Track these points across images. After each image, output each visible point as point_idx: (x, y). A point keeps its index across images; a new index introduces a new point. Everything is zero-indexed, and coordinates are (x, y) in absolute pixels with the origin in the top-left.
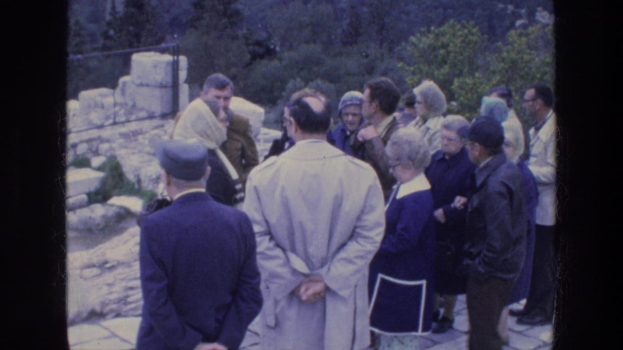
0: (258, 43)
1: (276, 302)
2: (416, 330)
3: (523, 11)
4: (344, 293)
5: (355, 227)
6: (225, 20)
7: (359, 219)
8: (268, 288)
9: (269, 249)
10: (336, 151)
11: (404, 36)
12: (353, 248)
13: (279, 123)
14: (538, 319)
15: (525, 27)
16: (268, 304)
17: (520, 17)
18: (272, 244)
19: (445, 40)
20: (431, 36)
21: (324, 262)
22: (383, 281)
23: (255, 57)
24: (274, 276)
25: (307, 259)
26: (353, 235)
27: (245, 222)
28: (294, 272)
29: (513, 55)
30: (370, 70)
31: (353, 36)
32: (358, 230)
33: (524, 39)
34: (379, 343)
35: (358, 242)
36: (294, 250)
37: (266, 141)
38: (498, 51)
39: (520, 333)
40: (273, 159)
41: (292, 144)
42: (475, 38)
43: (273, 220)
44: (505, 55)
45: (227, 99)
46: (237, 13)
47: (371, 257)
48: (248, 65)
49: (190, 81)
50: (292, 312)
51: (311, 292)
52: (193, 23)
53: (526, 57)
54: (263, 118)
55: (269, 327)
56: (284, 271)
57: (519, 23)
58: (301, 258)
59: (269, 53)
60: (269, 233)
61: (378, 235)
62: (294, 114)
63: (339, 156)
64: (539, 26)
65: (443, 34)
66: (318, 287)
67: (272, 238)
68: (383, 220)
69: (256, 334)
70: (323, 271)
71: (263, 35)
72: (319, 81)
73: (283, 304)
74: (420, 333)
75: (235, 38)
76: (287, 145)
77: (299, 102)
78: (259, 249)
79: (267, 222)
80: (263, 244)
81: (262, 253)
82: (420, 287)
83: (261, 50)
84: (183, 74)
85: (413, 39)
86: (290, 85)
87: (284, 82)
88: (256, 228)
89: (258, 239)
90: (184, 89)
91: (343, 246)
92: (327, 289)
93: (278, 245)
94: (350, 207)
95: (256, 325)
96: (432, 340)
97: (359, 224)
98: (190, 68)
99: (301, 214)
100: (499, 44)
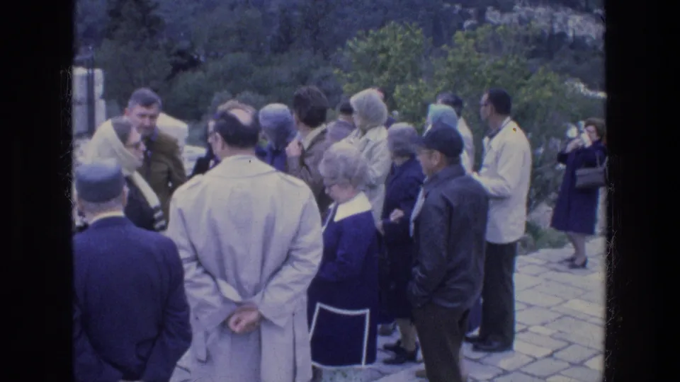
0: (181, 53)
1: (207, 334)
2: (359, 362)
3: (471, 11)
4: (280, 322)
5: (290, 251)
6: (144, 30)
7: (294, 240)
8: (197, 318)
9: (196, 276)
10: (267, 168)
11: (340, 41)
12: (288, 273)
13: (204, 140)
14: (496, 344)
15: (473, 27)
16: (198, 336)
17: (468, 17)
18: (200, 271)
19: (385, 43)
20: (370, 39)
21: (257, 289)
22: (322, 310)
23: (178, 68)
24: (203, 305)
25: (239, 287)
26: (288, 258)
27: (171, 247)
28: (226, 301)
29: (460, 59)
30: (303, 79)
31: (284, 43)
32: (294, 253)
33: (472, 41)
34: (321, 377)
35: (293, 266)
36: (225, 278)
37: (190, 160)
38: (445, 54)
39: (476, 361)
40: (198, 178)
41: (217, 162)
42: (417, 41)
43: (200, 245)
44: (450, 58)
45: (153, 117)
46: (158, 20)
47: (308, 282)
48: (171, 77)
49: (106, 96)
50: (225, 345)
51: (243, 323)
52: (109, 34)
53: (475, 60)
54: (187, 135)
55: (200, 361)
56: (214, 300)
57: (467, 23)
58: (233, 286)
59: (194, 64)
60: (196, 259)
61: (315, 258)
62: (219, 129)
63: (268, 173)
64: (489, 26)
65: (383, 37)
66: (252, 316)
67: (200, 265)
68: (320, 242)
69: (187, 370)
70: (256, 299)
71: (184, 44)
72: (247, 94)
73: (214, 335)
74: (363, 366)
75: (156, 48)
76: (212, 162)
77: (225, 115)
78: (188, 276)
79: (193, 246)
80: (191, 271)
81: (190, 281)
82: (362, 317)
83: (185, 61)
84: (99, 89)
85: (350, 44)
86: (215, 98)
87: (210, 94)
88: (183, 254)
89: (186, 266)
90: (101, 105)
91: (276, 271)
92: (262, 319)
93: (207, 272)
94: (284, 229)
95: (186, 360)
96: (379, 372)
97: (295, 247)
98: (107, 83)
99: (231, 238)
100: (444, 47)
